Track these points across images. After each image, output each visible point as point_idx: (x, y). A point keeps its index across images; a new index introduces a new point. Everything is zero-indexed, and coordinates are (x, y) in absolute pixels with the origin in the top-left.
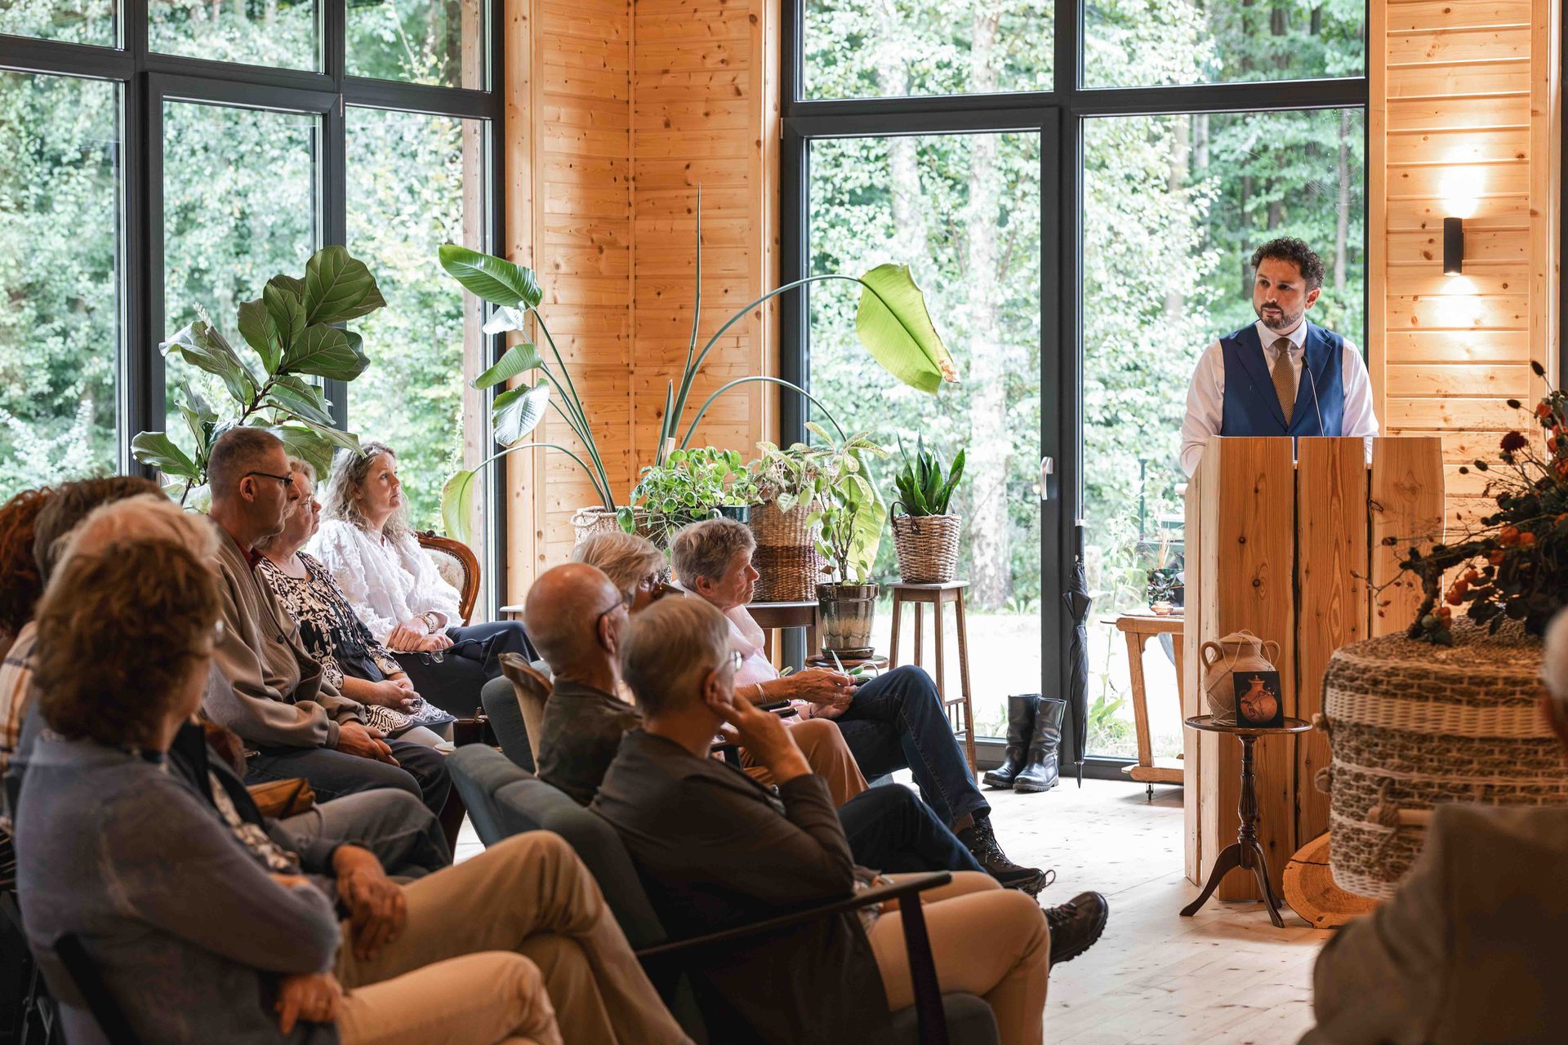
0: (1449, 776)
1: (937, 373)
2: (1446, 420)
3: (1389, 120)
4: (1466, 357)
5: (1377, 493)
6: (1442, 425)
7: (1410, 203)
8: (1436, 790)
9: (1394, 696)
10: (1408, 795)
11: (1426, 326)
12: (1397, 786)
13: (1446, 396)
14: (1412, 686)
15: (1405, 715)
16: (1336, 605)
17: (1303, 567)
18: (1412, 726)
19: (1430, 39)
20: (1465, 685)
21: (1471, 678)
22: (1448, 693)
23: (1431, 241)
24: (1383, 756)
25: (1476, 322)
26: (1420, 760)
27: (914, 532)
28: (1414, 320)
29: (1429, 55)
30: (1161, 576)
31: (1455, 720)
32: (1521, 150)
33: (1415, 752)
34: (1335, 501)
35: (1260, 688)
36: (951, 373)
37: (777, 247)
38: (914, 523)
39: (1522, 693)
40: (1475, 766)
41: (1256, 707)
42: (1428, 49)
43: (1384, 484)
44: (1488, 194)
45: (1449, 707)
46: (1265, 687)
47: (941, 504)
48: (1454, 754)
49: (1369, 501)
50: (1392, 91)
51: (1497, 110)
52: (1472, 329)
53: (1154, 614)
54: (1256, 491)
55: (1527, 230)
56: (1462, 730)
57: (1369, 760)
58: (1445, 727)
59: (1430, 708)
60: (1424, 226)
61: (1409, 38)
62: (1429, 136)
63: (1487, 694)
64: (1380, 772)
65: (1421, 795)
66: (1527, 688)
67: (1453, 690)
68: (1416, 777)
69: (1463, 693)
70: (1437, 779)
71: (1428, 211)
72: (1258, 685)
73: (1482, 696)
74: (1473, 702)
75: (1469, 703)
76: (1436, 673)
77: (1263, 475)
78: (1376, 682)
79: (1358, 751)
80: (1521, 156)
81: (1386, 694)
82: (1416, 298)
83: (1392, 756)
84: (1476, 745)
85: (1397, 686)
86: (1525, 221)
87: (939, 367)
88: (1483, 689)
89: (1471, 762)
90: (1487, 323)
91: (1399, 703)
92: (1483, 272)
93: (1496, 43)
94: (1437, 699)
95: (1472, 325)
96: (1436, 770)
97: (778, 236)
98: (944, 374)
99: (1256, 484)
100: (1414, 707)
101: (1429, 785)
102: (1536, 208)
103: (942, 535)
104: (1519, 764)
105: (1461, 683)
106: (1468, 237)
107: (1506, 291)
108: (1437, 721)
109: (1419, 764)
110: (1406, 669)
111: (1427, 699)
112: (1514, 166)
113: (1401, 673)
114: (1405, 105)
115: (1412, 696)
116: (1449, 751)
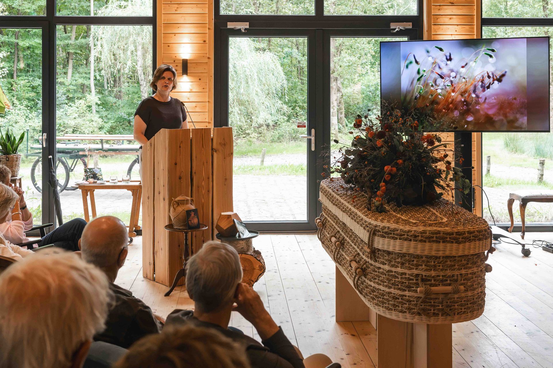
0: (447, 272)
1: (3, 106)
3: (164, 29)
4: (188, 100)
5: (215, 146)
7: (169, 54)
8: (441, 277)
9: (425, 241)
10: (430, 280)
12: (424, 277)
14: (433, 238)
15: (431, 249)
16: (203, 183)
17: (194, 171)
18: (433, 253)
19: (176, 6)
20: (454, 236)
21: (456, 233)
22: (448, 239)
23: (177, 66)
24: (417, 266)
25: (191, 90)
26: (435, 266)
27: (7, 160)
29: (176, 10)
30: (88, 170)
31: (451, 250)
32: (204, 39)
33: (433, 263)
34: (203, 149)
35: (193, 215)
36: (9, 106)
38: (7, 157)
39: (473, 236)
40: (456, 267)
41: (192, 222)
42: (176, 8)
43: (216, 143)
44: (194, 52)
45: (448, 245)
46: (194, 215)
47: (15, 150)
48: (449, 263)
49: (212, 149)
50: (164, 20)
51: (197, 27)
52: (190, 92)
53: (88, 183)
54: (180, 147)
55: (207, 63)
56: (454, 253)
57: (409, 267)
58: (447, 253)
59: (441, 246)
60: (174, 61)
61: (170, 5)
62: (176, 34)
63: (462, 238)
64: (415, 272)
65: (435, 280)
66: (473, 235)
67: (450, 238)
68: (433, 273)
69: (454, 239)
70: (442, 273)
71: (176, 57)
72: (193, 214)
73: (461, 240)
74: (458, 243)
75: (456, 242)
76: (443, 231)
77: (182, 142)
78: (416, 236)
79: (403, 264)
80: (205, 41)
81: (421, 241)
83: (421, 265)
84: (457, 258)
85: (426, 238)
86: (206, 60)
87: (4, 104)
88: (461, 237)
89: (455, 265)
90: (194, 90)
91: (427, 244)
92: (193, 75)
93: (197, 8)
94: (444, 242)
96: (442, 270)
98: (6, 107)
99: (180, 145)
100: (435, 246)
101: (438, 276)
102: (209, 57)
103: (17, 161)
104: (469, 264)
105: (453, 235)
106: (189, 65)
107: (200, 81)
108: (444, 251)
109: (435, 268)
110: (430, 231)
111: (440, 242)
112: (203, 44)
113: (428, 232)
114: (169, 25)
115: (433, 241)
116: (446, 262)
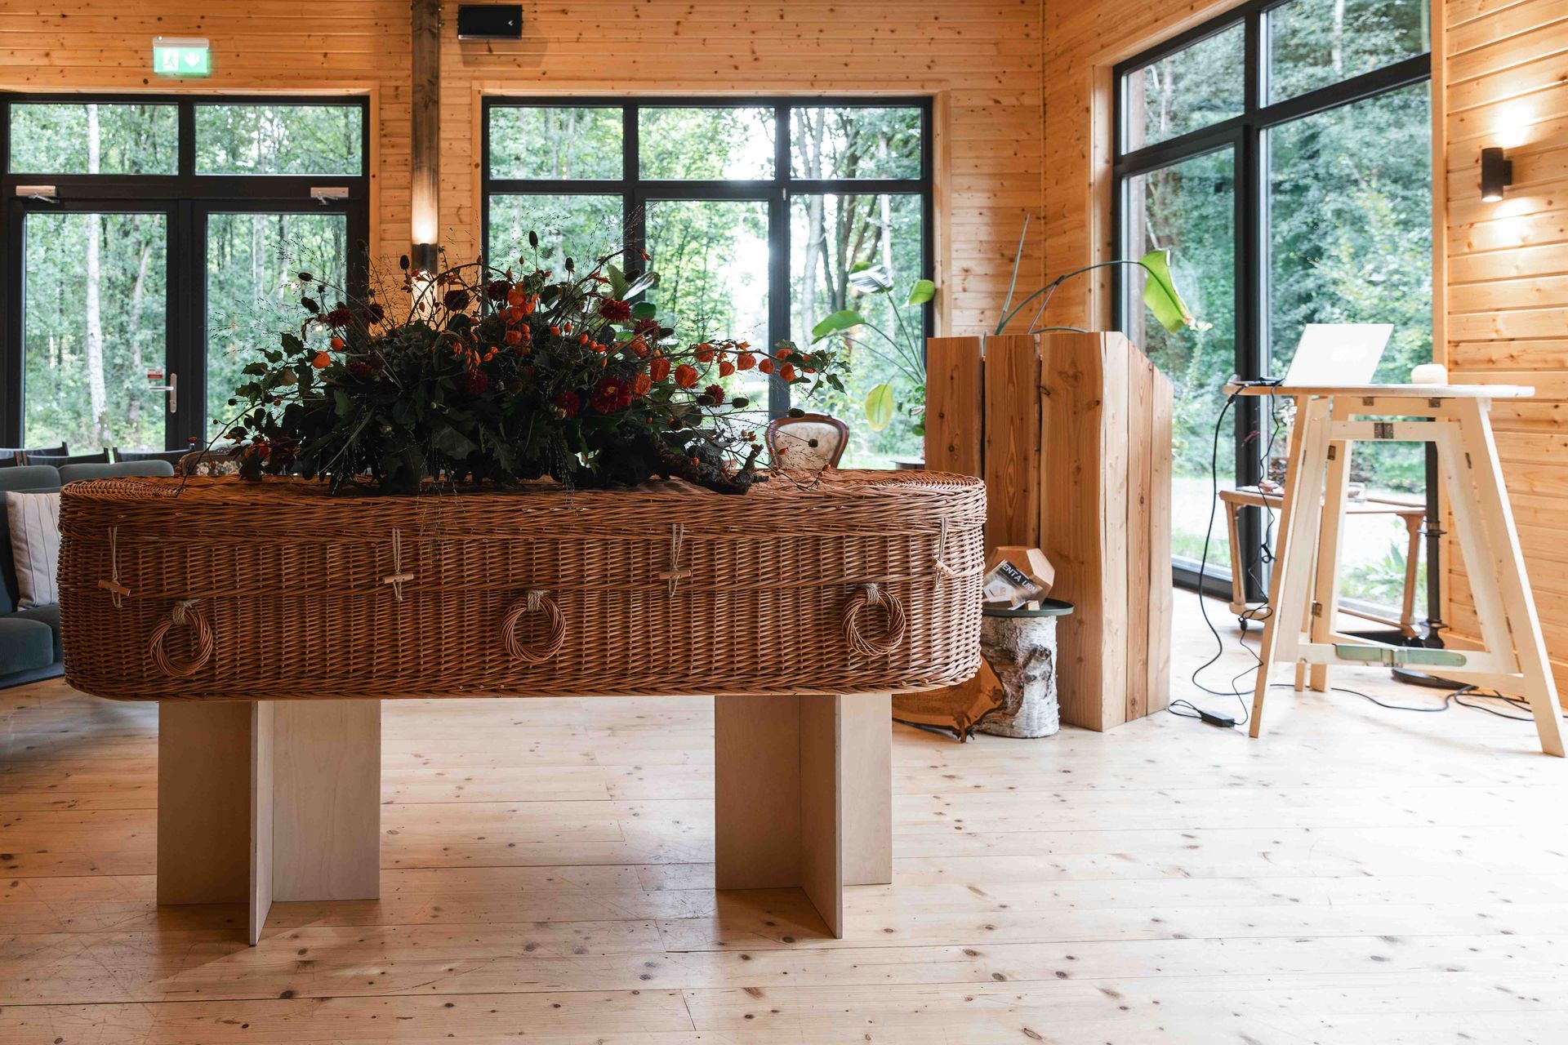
2: (1497, 331)
3: (1448, 75)
4: (1514, 273)
5: (1045, 380)
6: (1494, 336)
7: (1463, 143)
11: (1482, 249)
13: (1498, 310)
16: (1011, 470)
17: (986, 437)
25: (1524, 240)
28: (1470, 245)
32: (1563, 72)
34: (1011, 385)
37: (1110, 248)
43: (1051, 373)
49: (1039, 387)
50: (1450, 47)
52: (1521, 247)
54: (952, 378)
62: (1483, 77)
77: (957, 366)
80: (1562, 80)
82: (1472, 224)
90: (1533, 239)
95: (1521, 244)
97: (1109, 240)
99: (952, 373)
106: (1516, 164)
107: (1551, 208)
112: (1558, 90)
114: (1462, 56)
